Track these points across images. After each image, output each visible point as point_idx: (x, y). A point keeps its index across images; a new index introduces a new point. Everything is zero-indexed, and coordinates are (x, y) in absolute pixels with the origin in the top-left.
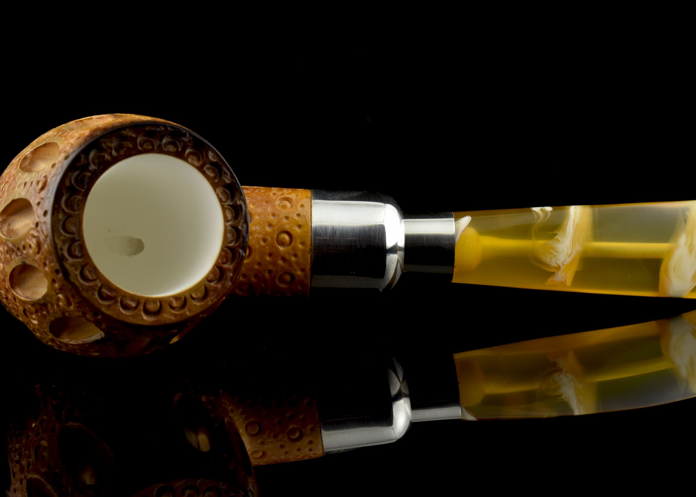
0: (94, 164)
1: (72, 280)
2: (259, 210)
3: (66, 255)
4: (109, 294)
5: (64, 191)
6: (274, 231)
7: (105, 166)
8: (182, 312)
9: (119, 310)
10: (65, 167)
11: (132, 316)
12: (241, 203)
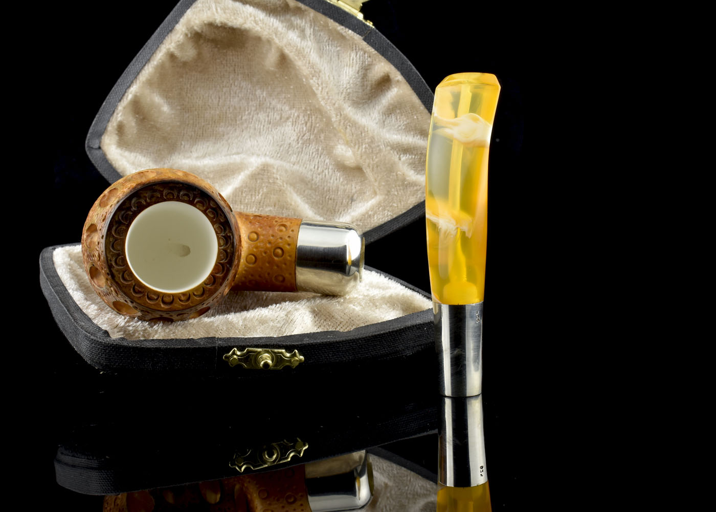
0: (135, 207)
1: (117, 280)
2: (264, 232)
3: (114, 264)
4: (140, 290)
5: (114, 223)
6: (272, 247)
7: (141, 208)
8: (187, 303)
9: (146, 300)
10: (116, 209)
11: (154, 304)
12: (230, 234)
